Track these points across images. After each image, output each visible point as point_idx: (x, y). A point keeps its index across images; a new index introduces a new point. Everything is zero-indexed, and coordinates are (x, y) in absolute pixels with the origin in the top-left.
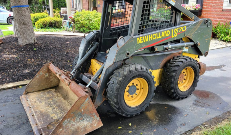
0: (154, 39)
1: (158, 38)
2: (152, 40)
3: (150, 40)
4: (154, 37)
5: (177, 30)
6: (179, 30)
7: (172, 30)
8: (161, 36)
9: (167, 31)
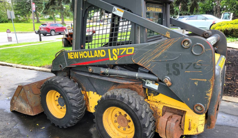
0: (86, 57)
1: (89, 57)
2: (83, 57)
3: (80, 57)
4: (85, 55)
5: (117, 51)
6: (121, 51)
7: (109, 50)
8: (93, 55)
9: (102, 51)
